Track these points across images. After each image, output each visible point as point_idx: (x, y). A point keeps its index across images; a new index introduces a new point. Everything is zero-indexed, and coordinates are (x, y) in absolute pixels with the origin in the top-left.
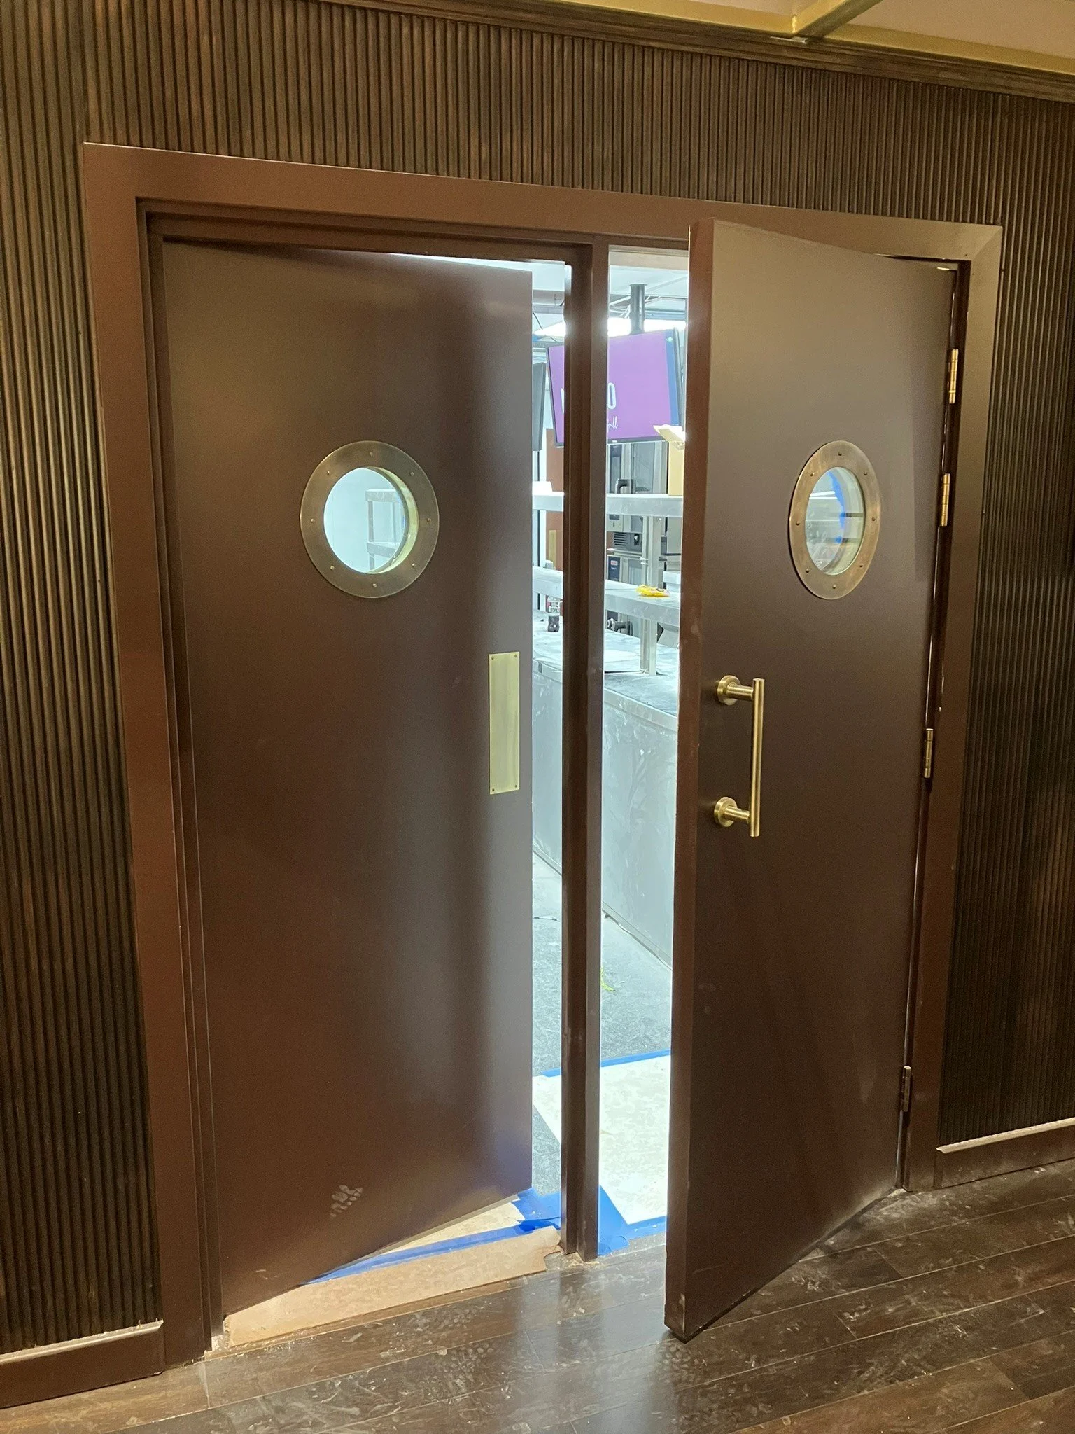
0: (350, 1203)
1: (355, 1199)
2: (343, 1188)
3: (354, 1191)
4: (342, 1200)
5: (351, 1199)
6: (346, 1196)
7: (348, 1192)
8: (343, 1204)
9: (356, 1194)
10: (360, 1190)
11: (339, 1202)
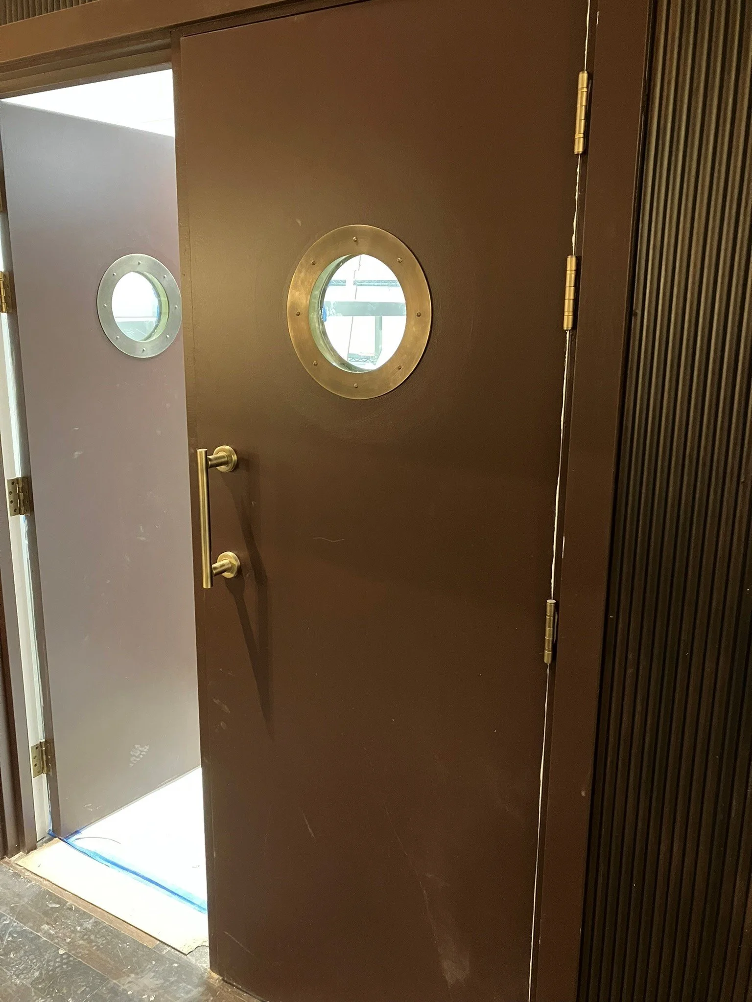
0: (141, 756)
1: (144, 753)
2: (137, 746)
3: (144, 748)
4: (137, 755)
5: (142, 753)
6: (140, 751)
7: (140, 749)
8: (138, 757)
9: (145, 750)
10: (147, 747)
11: (134, 756)
